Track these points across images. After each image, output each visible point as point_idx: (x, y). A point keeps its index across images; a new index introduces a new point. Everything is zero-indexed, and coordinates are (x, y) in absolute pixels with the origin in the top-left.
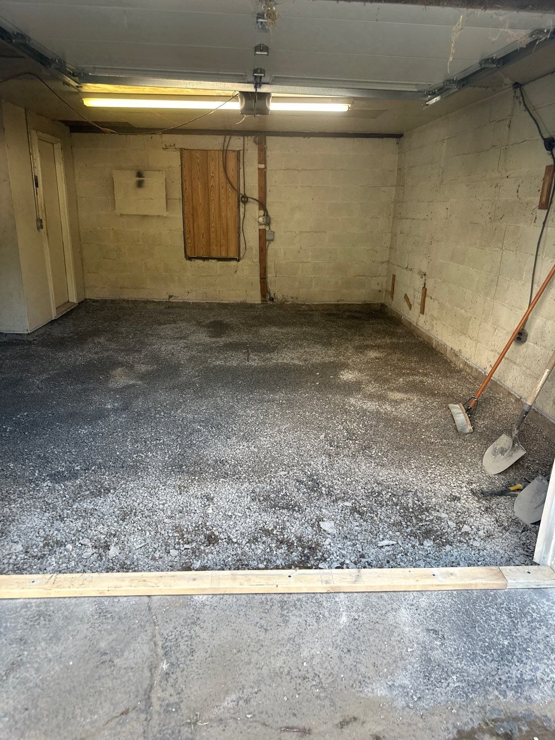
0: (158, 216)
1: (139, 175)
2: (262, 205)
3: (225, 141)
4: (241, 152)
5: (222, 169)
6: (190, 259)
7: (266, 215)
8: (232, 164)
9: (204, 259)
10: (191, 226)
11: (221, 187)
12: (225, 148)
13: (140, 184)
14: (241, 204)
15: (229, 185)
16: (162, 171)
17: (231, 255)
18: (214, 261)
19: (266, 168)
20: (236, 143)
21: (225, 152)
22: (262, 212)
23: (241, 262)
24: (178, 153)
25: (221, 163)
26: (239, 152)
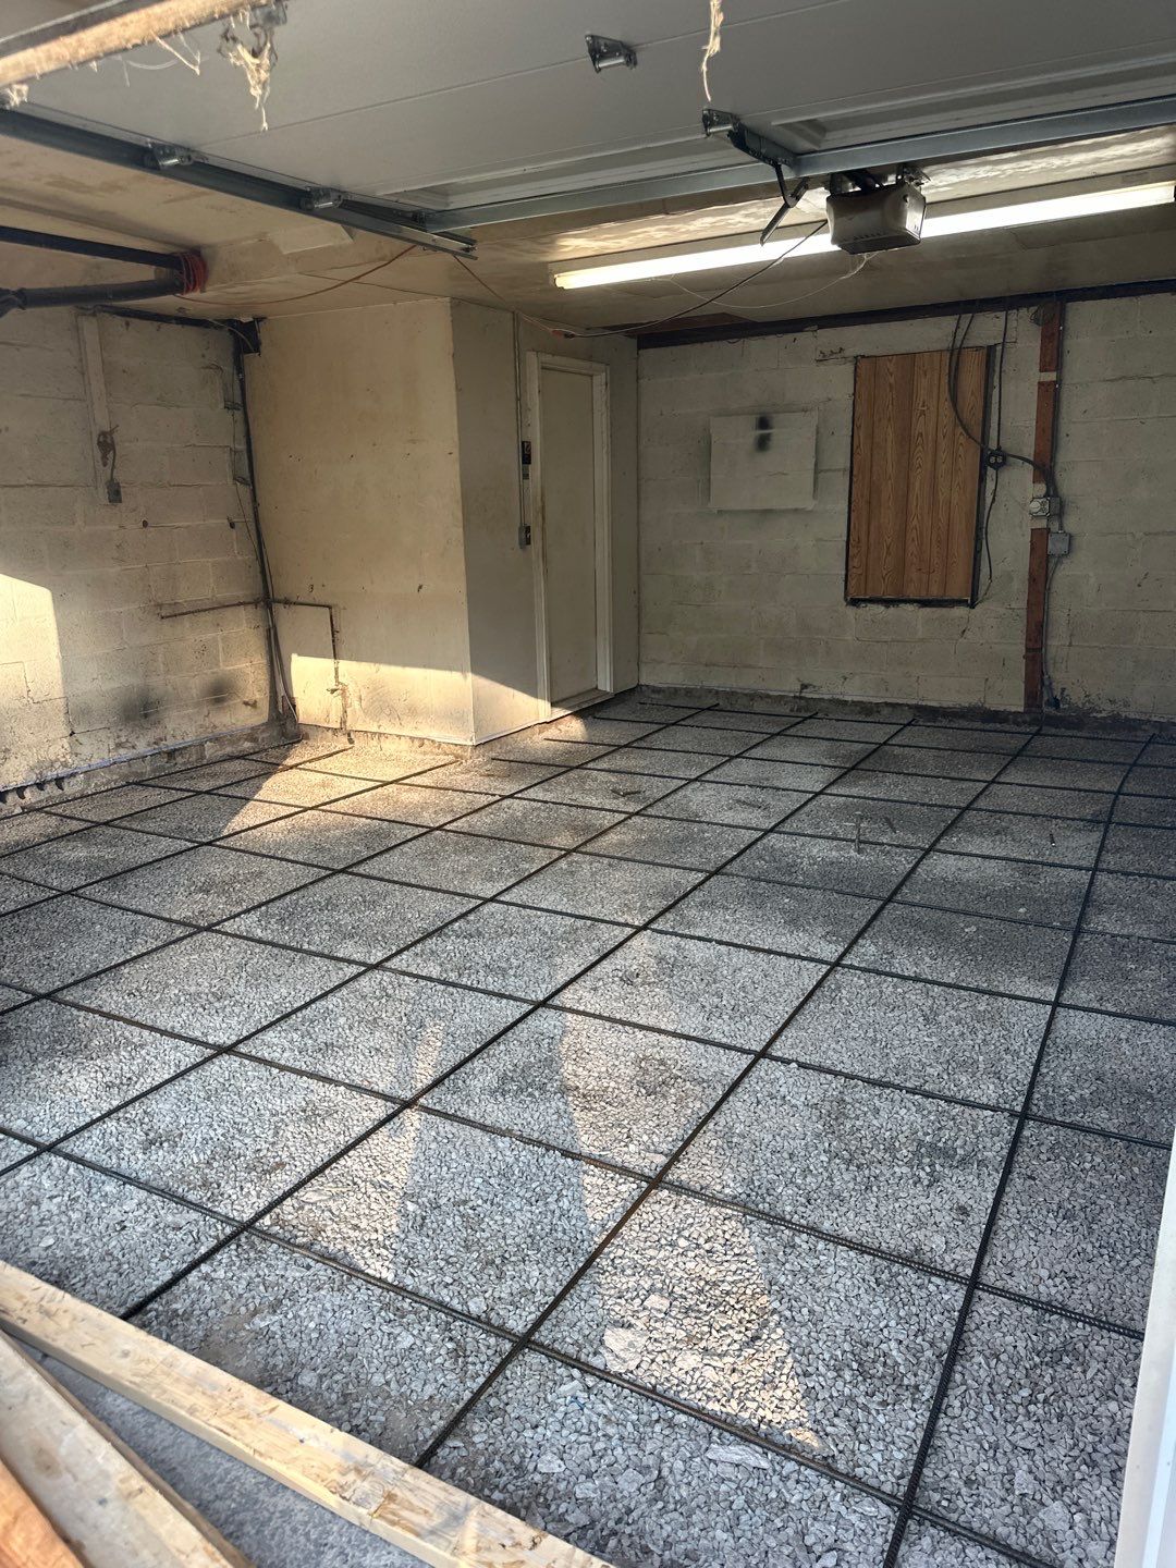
0: (796, 510)
1: (763, 423)
2: (1045, 470)
3: (958, 327)
4: (999, 348)
5: (945, 394)
6: (855, 602)
7: (1052, 492)
8: (971, 379)
9: (887, 603)
10: (864, 527)
11: (940, 435)
12: (958, 344)
13: (763, 444)
14: (991, 471)
15: (960, 430)
16: (811, 410)
17: (954, 594)
18: (910, 607)
19: (1059, 381)
20: (987, 328)
21: (956, 353)
22: (1042, 488)
23: (978, 608)
24: (850, 368)
25: (945, 380)
26: (991, 349)
